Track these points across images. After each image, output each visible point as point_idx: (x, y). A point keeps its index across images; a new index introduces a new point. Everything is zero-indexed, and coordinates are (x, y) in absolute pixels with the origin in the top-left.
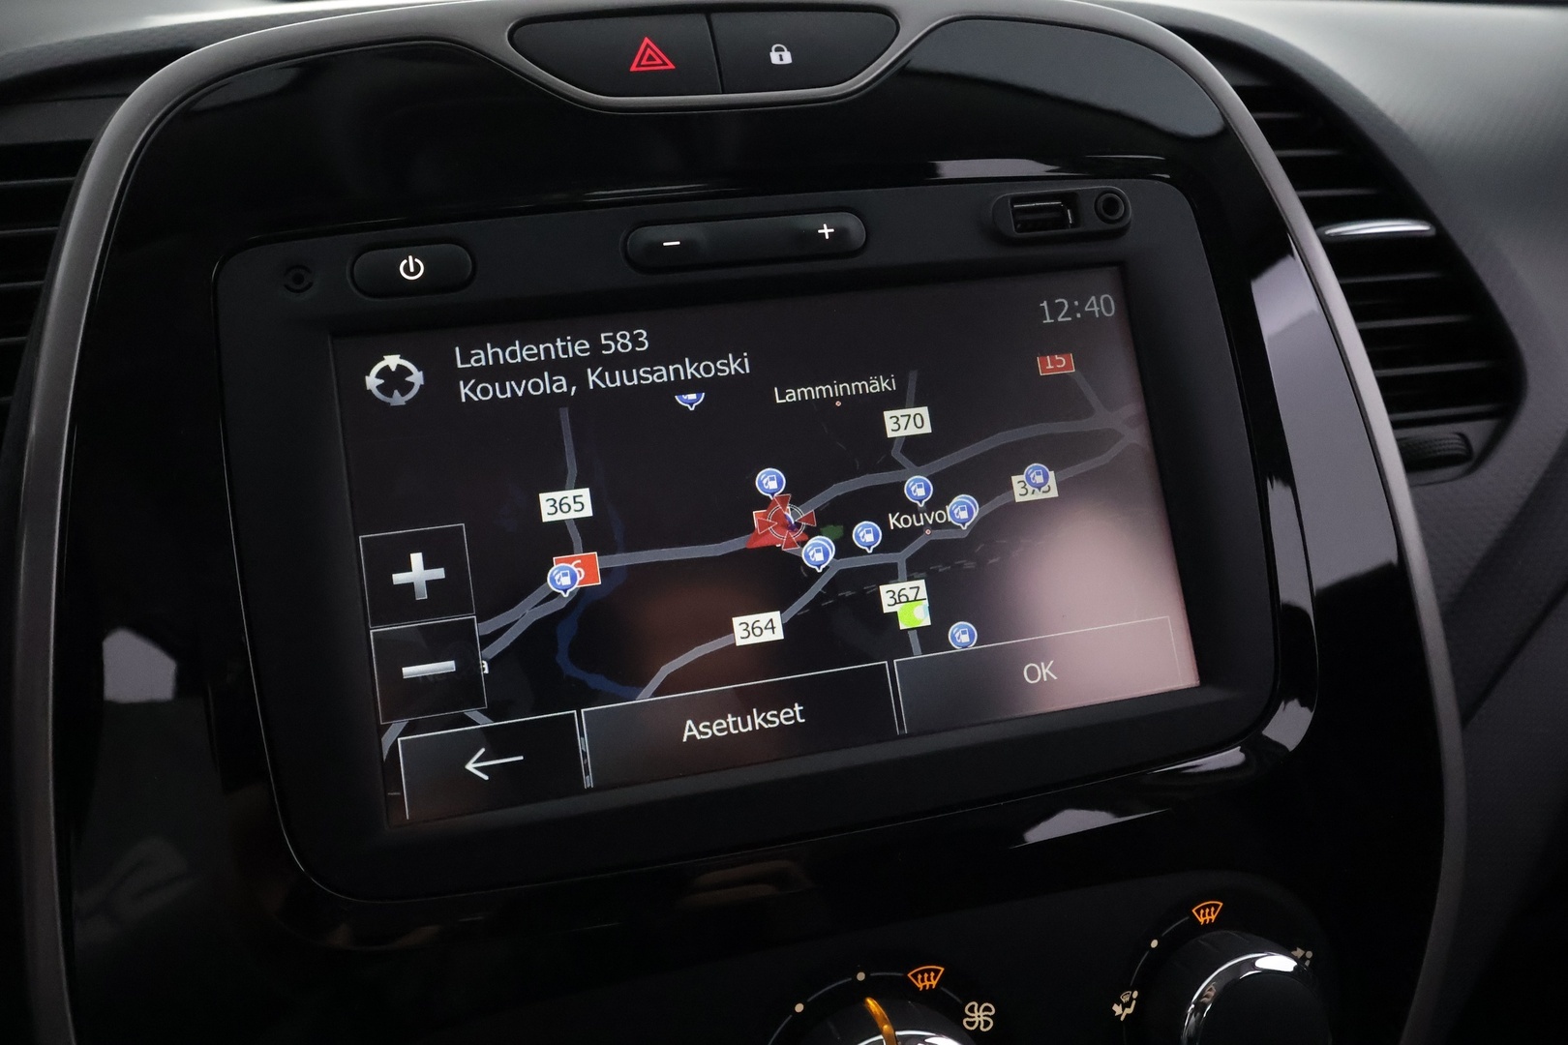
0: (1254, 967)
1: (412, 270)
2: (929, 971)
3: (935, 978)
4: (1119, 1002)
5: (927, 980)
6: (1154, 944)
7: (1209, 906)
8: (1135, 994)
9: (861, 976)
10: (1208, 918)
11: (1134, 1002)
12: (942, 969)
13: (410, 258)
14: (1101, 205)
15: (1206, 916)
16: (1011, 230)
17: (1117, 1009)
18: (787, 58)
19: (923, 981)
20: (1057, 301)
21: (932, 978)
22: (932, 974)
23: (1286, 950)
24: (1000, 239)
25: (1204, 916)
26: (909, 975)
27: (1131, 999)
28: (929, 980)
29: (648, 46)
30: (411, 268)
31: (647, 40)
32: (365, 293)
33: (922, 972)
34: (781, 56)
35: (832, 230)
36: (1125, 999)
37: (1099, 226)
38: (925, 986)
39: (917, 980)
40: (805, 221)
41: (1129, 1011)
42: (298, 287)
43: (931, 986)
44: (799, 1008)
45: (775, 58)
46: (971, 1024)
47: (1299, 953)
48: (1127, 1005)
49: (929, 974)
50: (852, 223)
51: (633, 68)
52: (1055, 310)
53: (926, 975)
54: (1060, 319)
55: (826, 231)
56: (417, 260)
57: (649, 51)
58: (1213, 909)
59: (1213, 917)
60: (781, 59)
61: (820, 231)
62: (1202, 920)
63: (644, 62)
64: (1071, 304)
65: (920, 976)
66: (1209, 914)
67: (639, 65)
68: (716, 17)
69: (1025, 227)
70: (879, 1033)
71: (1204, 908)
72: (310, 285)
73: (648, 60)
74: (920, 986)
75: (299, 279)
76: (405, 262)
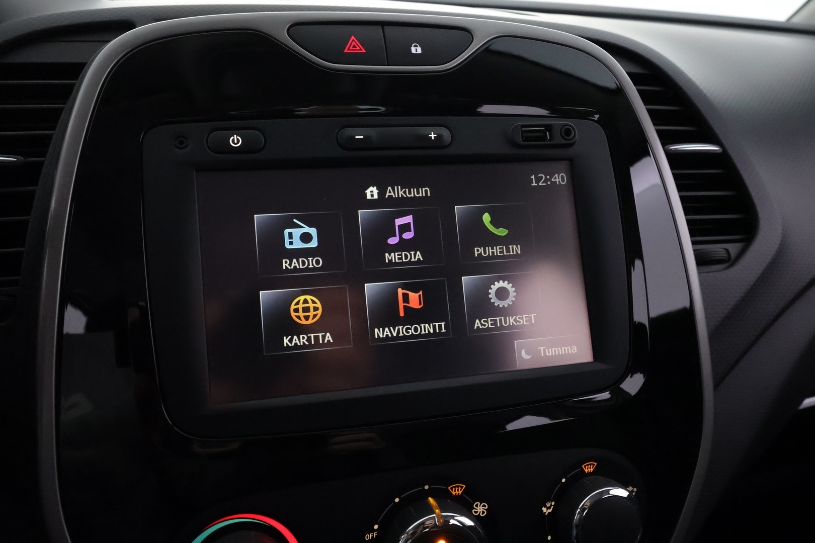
0: (609, 494)
2: (458, 487)
3: (461, 490)
4: (545, 506)
5: (457, 491)
6: (564, 480)
7: (590, 465)
8: (553, 503)
9: (426, 487)
10: (589, 470)
11: (552, 507)
12: (465, 486)
14: (563, 131)
15: (589, 469)
16: (520, 140)
17: (544, 509)
18: (419, 51)
19: (455, 491)
20: (539, 175)
22: (460, 488)
23: (625, 487)
24: (515, 144)
25: (588, 469)
26: (449, 488)
27: (551, 505)
28: (458, 491)
29: (353, 40)
31: (353, 38)
32: (212, 151)
33: (455, 487)
34: (416, 49)
35: (436, 136)
36: (548, 505)
37: (562, 141)
38: (456, 494)
39: (452, 490)
40: (422, 130)
41: (550, 511)
42: (182, 146)
43: (459, 493)
44: (397, 500)
45: (413, 50)
46: (476, 512)
47: (630, 488)
48: (548, 508)
49: (458, 488)
50: (446, 133)
51: (346, 51)
52: (538, 180)
53: (457, 488)
54: (540, 184)
55: (433, 136)
57: (354, 43)
58: (592, 466)
59: (592, 470)
60: (416, 51)
61: (430, 136)
62: (586, 471)
63: (351, 48)
64: (546, 178)
65: (454, 489)
66: (590, 468)
67: (348, 49)
68: (387, 28)
69: (526, 139)
70: (434, 513)
71: (588, 465)
72: (187, 146)
74: (454, 493)
75: (181, 143)
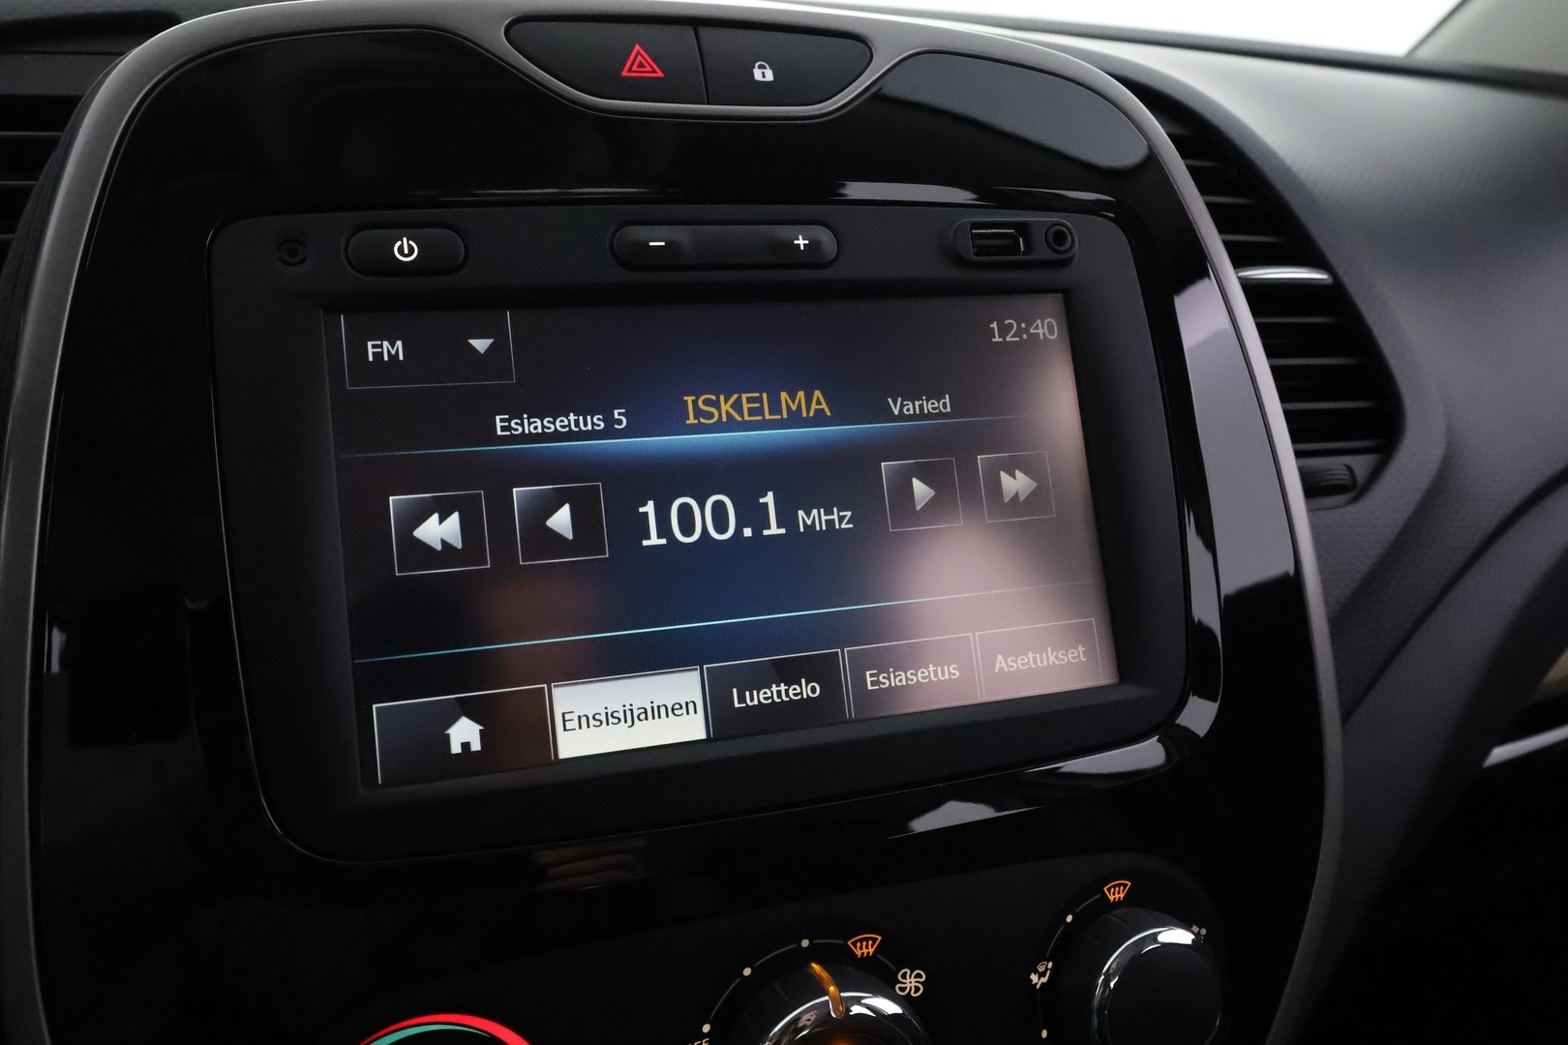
0: (1155, 941)
1: (406, 251)
2: (867, 940)
3: (872, 946)
4: (1036, 971)
5: (865, 948)
6: (1069, 919)
7: (1119, 885)
8: (1050, 965)
9: (805, 943)
10: (1117, 896)
11: (1049, 972)
12: (880, 938)
13: (405, 239)
14: (1050, 237)
15: (1115, 894)
16: (970, 253)
17: (1034, 978)
18: (769, 76)
19: (861, 948)
20: (1006, 322)
21: (870, 946)
22: (870, 942)
23: (1186, 925)
24: (960, 261)
25: (1114, 894)
26: (849, 943)
27: (1047, 969)
28: (867, 948)
29: (638, 53)
30: (405, 250)
31: (637, 47)
32: (360, 271)
33: (861, 941)
34: (763, 73)
35: (807, 242)
36: (1041, 969)
37: (1050, 256)
38: (863, 954)
39: (856, 947)
40: (781, 232)
41: (1044, 980)
42: (294, 260)
43: (868, 953)
44: (747, 972)
45: (758, 74)
46: (903, 989)
47: (1195, 929)
48: (1042, 975)
49: (867, 942)
50: (825, 237)
51: (624, 73)
52: (1004, 330)
53: (865, 943)
54: (1008, 339)
55: (801, 242)
56: (411, 242)
57: (639, 58)
58: (1122, 888)
59: (1122, 896)
60: (764, 77)
61: (796, 242)
62: (1111, 898)
63: (635, 68)
64: (1019, 326)
65: (859, 944)
66: (1119, 893)
67: (630, 71)
68: (704, 32)
69: (980, 251)
70: (826, 993)
71: (1114, 886)
72: (305, 259)
73: (638, 67)
74: (859, 953)
75: (293, 253)
76: (399, 243)
